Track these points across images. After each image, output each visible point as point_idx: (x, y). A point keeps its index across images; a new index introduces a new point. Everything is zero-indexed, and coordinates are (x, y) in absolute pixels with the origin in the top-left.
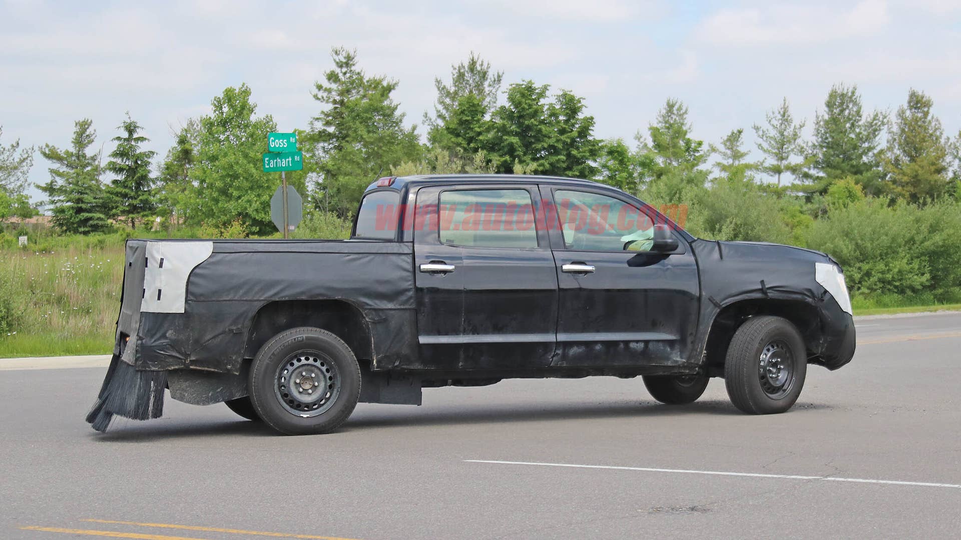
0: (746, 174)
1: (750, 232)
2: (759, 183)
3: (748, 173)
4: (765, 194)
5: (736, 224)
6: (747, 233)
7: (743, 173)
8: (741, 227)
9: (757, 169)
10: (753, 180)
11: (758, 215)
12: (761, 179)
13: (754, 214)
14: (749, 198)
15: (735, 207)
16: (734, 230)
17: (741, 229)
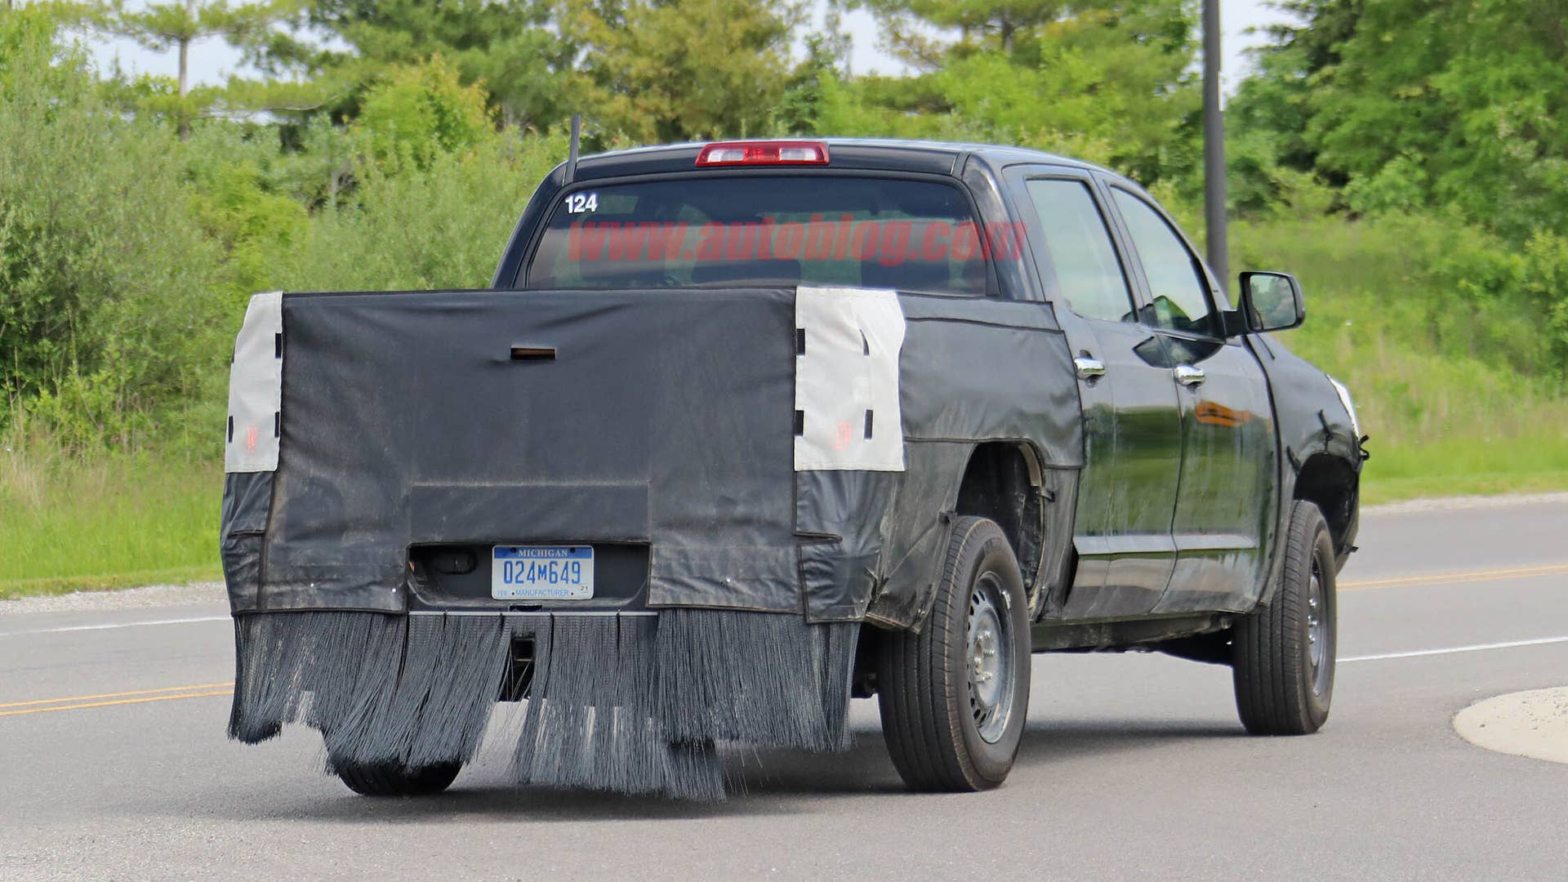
0: (57, 42)
1: (70, 259)
2: (106, 76)
3: (68, 37)
4: (128, 118)
5: (18, 228)
6: (61, 264)
7: (45, 32)
8: (37, 238)
9: (101, 24)
10: (84, 62)
11: (102, 196)
12: (116, 61)
13: (86, 189)
14: (70, 129)
15: (16, 164)
16: (12, 249)
17: (39, 247)
